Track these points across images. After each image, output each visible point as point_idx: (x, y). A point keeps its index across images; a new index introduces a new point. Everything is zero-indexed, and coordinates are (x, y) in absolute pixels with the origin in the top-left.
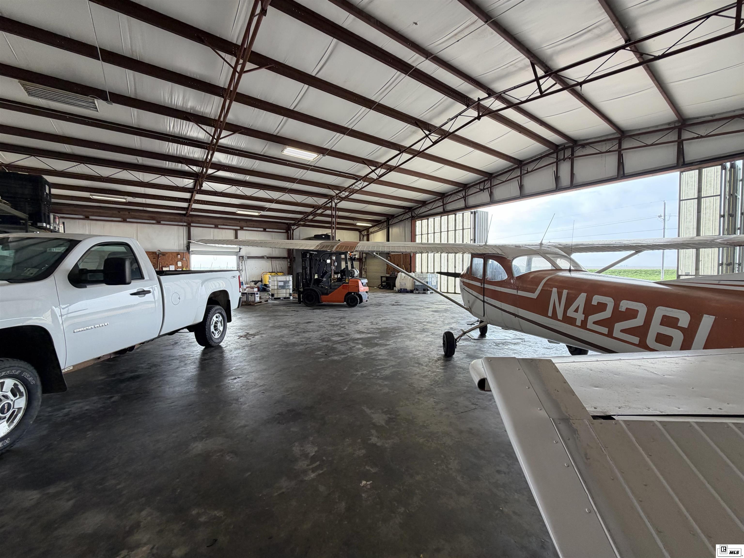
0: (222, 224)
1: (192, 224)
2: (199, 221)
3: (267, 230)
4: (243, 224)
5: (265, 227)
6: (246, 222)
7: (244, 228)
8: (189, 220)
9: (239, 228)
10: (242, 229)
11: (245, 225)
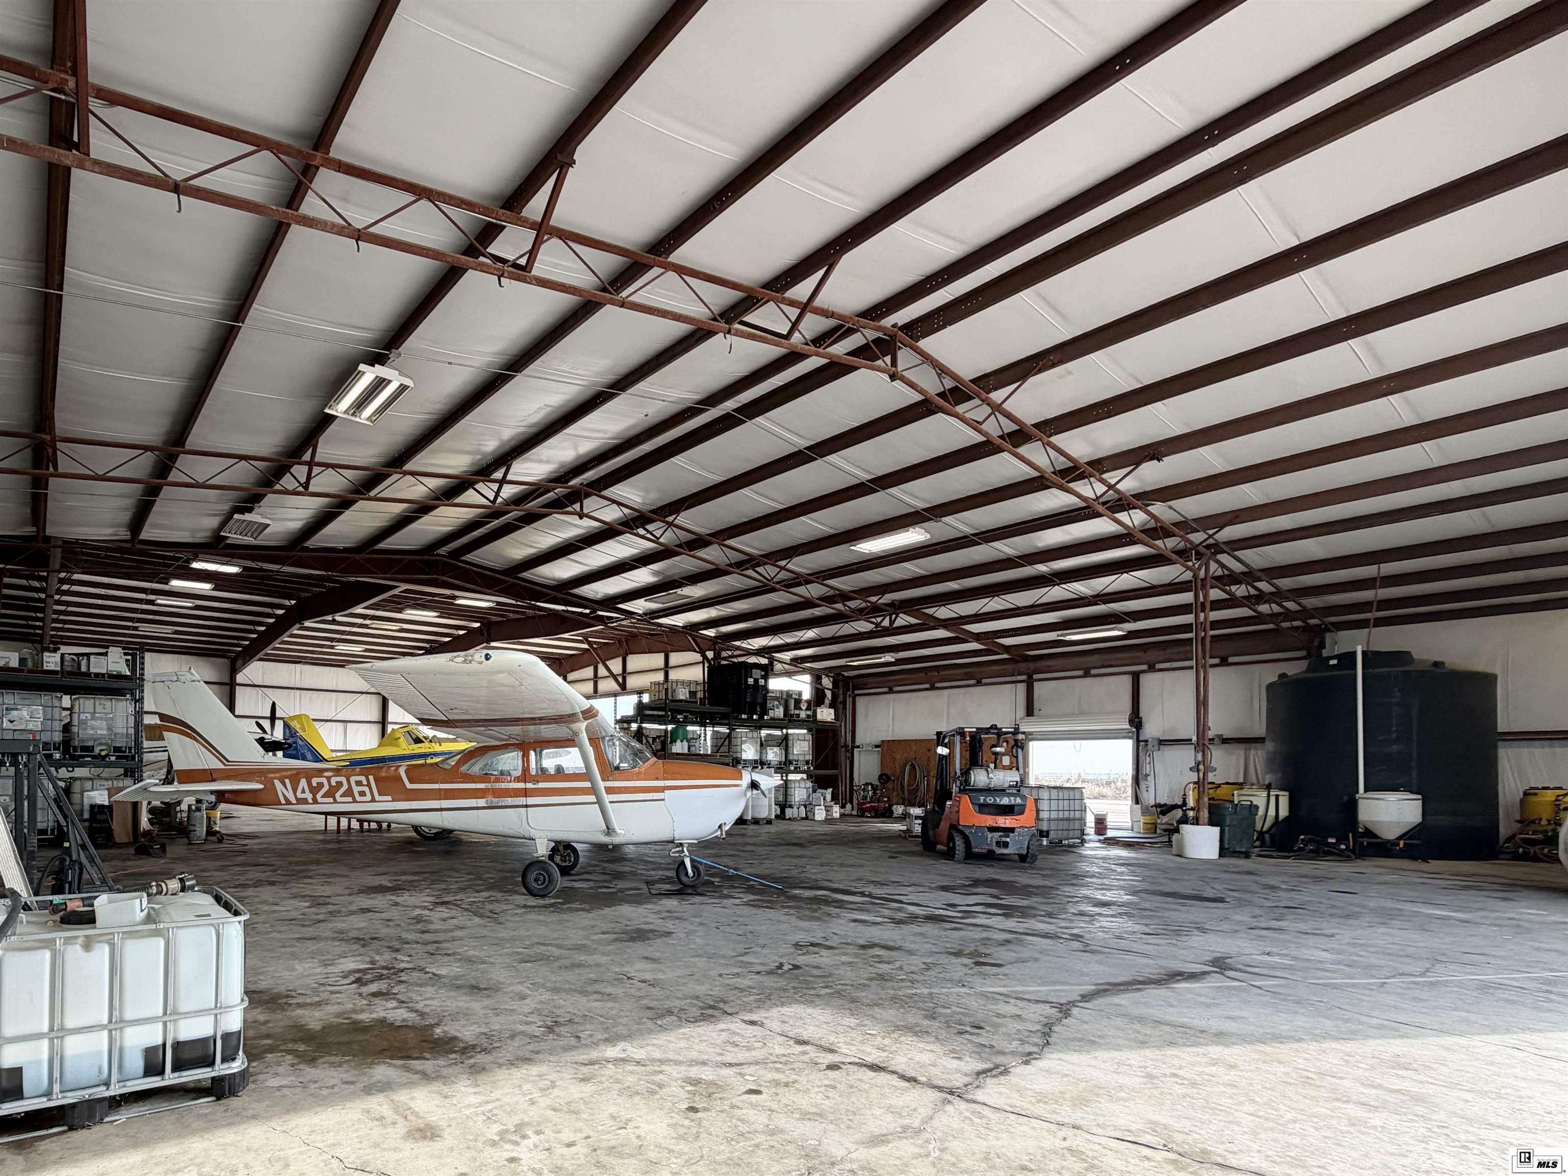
0: (1100, 664)
1: (1035, 676)
2: (1049, 666)
3: (1231, 660)
4: (1152, 655)
5: (1223, 654)
6: (1164, 650)
7: (1158, 666)
8: (1029, 669)
9: (1145, 667)
10: (1152, 668)
11: (1162, 658)
